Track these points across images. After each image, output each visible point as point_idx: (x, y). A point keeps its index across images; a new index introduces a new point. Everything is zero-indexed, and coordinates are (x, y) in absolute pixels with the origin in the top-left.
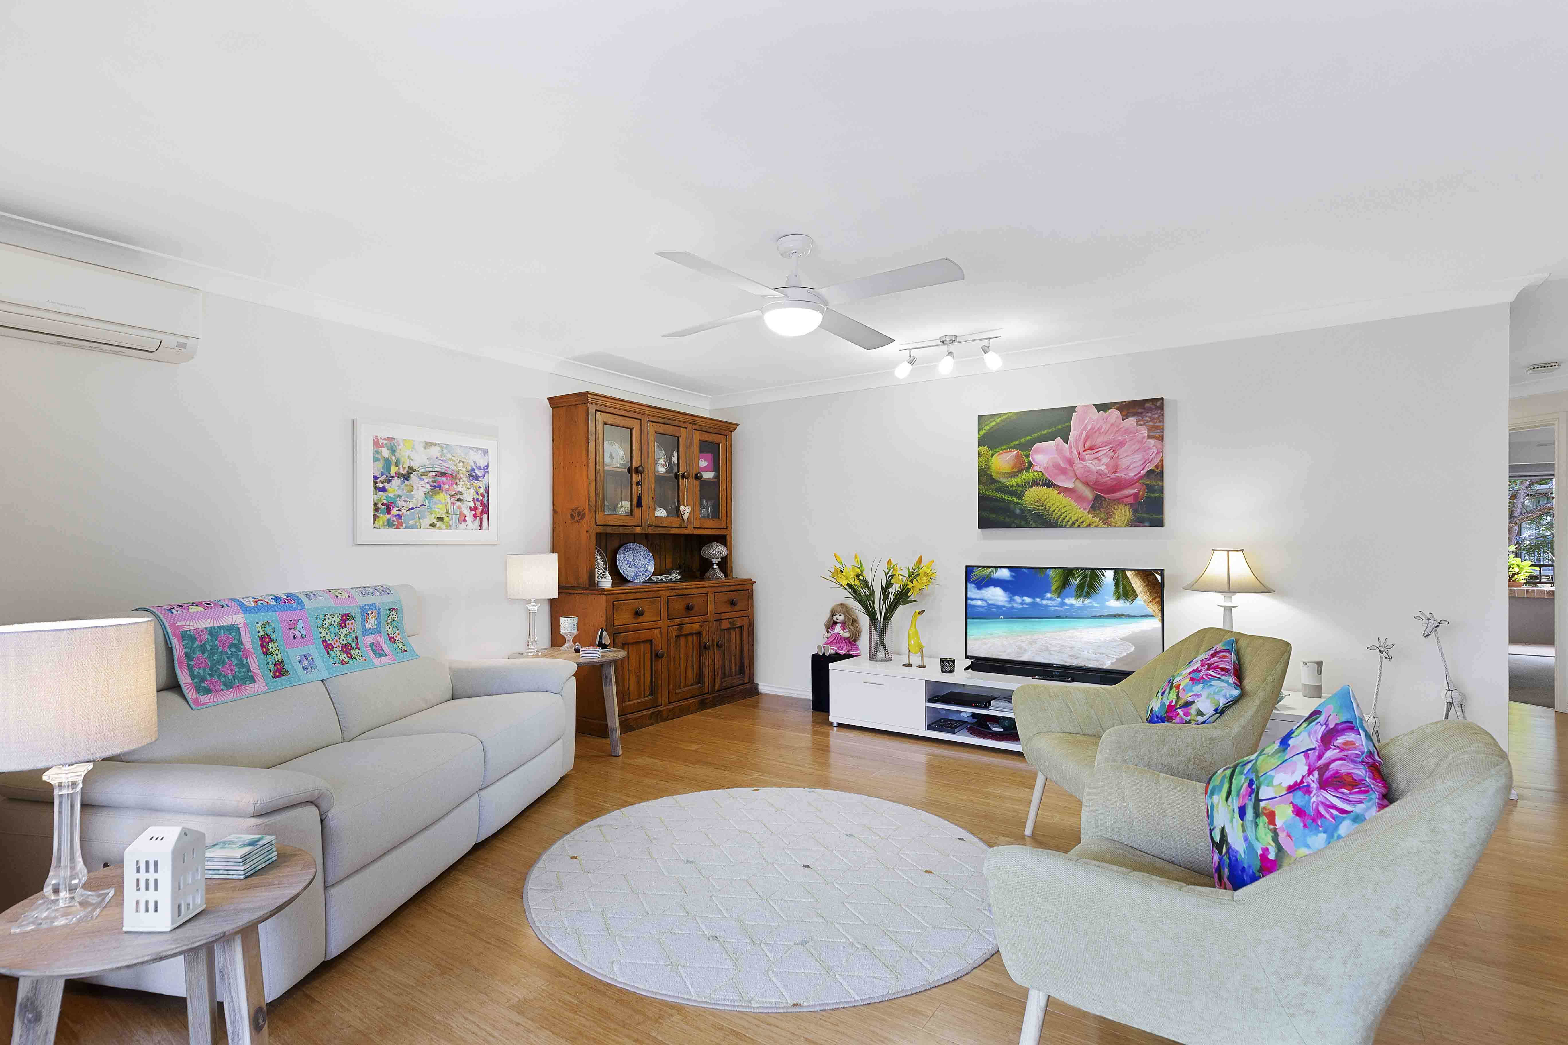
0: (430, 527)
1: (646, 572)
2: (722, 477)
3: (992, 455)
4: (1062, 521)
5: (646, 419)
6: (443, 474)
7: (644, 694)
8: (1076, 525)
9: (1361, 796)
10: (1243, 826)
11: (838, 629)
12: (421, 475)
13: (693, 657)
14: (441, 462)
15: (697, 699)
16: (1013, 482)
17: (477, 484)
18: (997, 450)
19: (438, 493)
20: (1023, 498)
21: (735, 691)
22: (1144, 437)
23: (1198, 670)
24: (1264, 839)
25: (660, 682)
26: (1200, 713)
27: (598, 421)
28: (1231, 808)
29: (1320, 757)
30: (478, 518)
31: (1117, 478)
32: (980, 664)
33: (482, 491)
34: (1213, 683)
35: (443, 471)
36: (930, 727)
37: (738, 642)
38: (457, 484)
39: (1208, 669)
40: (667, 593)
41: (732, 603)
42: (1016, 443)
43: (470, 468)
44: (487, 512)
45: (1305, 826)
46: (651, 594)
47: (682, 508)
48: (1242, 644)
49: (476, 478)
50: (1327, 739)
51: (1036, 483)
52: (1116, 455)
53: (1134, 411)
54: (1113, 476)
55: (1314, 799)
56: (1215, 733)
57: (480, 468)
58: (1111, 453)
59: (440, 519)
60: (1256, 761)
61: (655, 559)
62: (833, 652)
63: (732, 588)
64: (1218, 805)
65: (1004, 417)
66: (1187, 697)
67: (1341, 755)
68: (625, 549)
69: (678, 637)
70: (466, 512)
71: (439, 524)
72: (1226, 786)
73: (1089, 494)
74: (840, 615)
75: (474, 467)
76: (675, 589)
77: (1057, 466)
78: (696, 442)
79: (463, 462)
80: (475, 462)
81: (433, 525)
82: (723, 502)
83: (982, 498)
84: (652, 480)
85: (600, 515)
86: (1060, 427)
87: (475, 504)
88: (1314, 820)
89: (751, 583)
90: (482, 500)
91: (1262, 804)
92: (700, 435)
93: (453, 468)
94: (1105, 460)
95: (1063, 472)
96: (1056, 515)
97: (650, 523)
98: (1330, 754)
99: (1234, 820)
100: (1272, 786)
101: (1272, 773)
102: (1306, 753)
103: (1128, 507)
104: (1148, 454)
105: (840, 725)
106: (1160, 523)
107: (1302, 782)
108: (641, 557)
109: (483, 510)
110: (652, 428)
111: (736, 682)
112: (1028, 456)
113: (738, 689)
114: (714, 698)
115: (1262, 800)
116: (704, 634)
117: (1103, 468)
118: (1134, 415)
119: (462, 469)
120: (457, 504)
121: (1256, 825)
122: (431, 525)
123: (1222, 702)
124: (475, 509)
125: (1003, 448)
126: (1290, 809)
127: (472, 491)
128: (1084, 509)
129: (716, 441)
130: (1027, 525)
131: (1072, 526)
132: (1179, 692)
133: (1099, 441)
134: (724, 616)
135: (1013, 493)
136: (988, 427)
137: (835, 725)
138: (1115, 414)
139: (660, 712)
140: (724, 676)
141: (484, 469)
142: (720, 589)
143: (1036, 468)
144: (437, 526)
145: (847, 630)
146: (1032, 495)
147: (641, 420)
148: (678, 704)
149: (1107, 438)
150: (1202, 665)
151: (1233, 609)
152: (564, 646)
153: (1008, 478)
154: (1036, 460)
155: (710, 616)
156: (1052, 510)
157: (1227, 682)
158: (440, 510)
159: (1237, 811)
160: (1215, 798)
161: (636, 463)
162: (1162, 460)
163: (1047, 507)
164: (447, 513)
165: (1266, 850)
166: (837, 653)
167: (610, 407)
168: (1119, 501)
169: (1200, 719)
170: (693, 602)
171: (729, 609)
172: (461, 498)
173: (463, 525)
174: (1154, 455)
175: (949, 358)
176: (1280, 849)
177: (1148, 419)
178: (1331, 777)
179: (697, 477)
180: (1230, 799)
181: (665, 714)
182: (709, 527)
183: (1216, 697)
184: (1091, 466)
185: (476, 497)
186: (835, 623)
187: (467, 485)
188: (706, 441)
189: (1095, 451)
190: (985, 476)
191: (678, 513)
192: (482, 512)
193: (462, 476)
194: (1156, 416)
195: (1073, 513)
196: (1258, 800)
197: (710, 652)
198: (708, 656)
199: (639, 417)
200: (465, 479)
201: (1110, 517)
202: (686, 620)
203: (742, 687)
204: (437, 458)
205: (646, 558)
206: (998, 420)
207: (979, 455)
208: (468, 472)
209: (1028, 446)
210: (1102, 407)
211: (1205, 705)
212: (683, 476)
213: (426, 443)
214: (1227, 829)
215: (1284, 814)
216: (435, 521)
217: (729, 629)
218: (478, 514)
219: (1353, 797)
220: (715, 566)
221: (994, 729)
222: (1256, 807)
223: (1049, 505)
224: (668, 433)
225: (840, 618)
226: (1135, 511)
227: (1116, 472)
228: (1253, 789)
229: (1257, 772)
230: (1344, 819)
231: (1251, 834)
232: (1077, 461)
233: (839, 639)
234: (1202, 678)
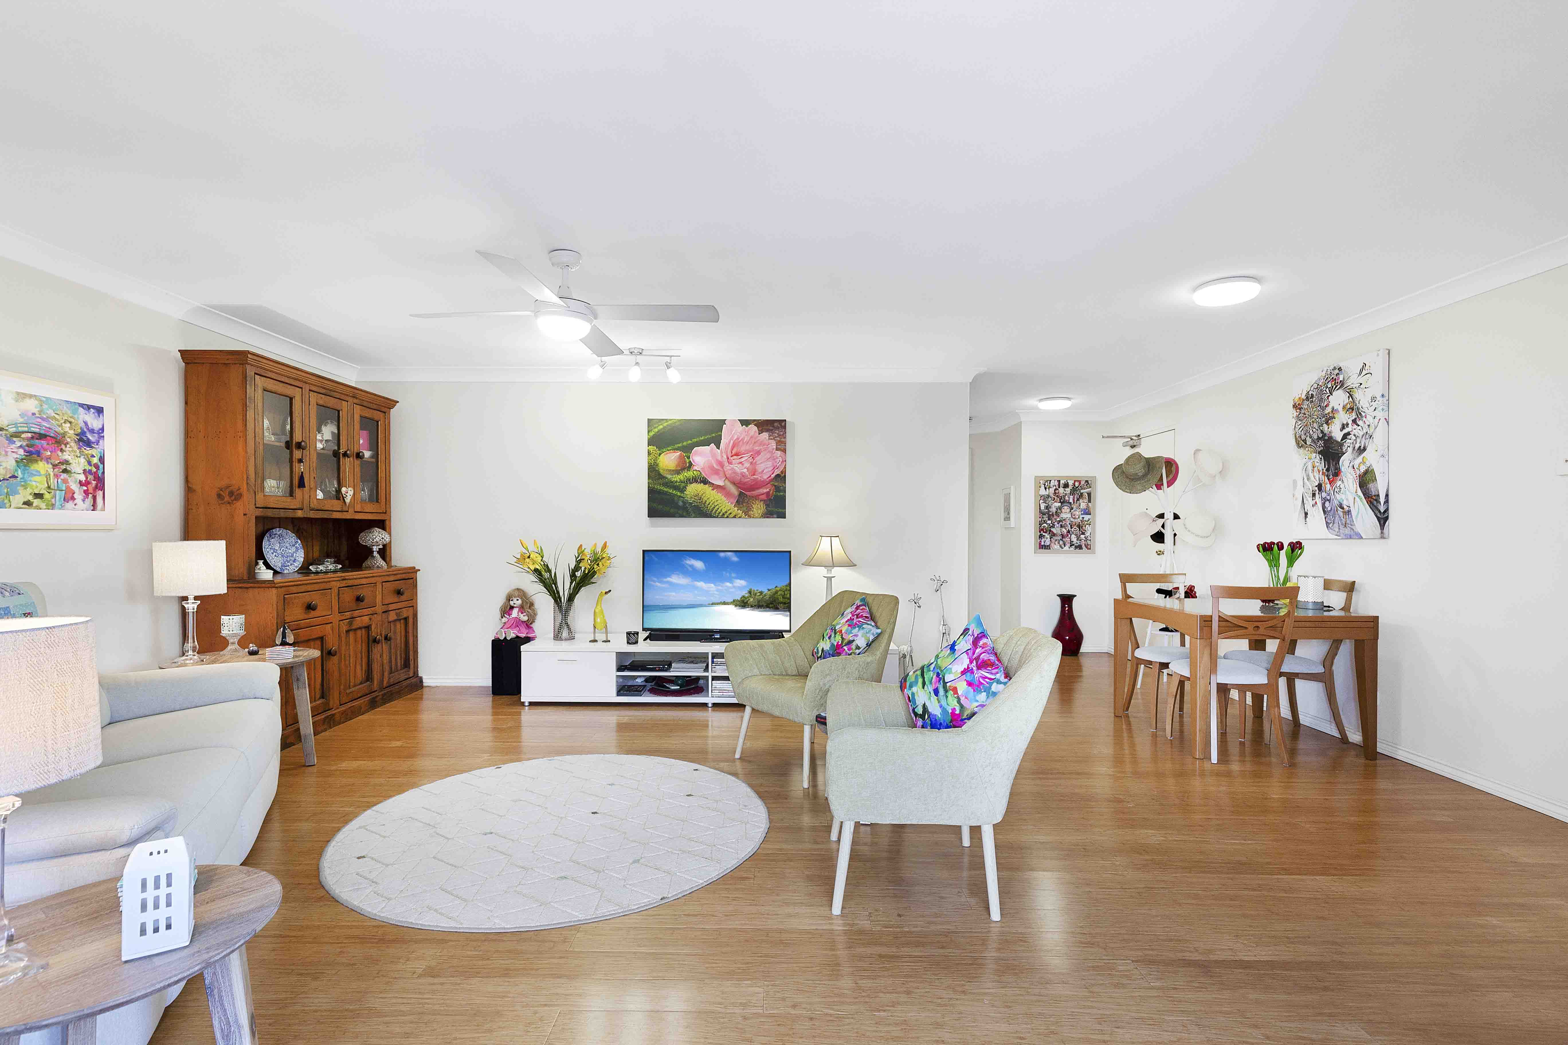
0: (23, 506)
1: (294, 562)
2: (381, 457)
3: (660, 454)
4: (715, 512)
5: (307, 387)
6: (41, 436)
7: (315, 698)
8: (726, 516)
9: (996, 670)
10: (938, 699)
11: (515, 613)
12: (11, 436)
13: (361, 654)
14: (39, 420)
15: (367, 699)
16: (677, 478)
17: (89, 451)
18: (664, 450)
19: (36, 461)
20: (685, 492)
21: (402, 687)
22: (773, 449)
23: (851, 619)
24: (952, 703)
25: (331, 683)
26: (858, 648)
27: (257, 385)
28: (928, 691)
29: (974, 653)
30: (90, 496)
31: (755, 480)
32: (656, 635)
33: (95, 460)
34: (864, 626)
35: (42, 432)
36: (619, 694)
37: (403, 633)
38: (62, 450)
39: (857, 618)
40: (339, 584)
41: (399, 593)
42: (680, 445)
43: (79, 431)
44: (102, 488)
45: (974, 691)
46: (322, 586)
47: (344, 490)
48: (870, 600)
49: (88, 444)
50: (975, 642)
51: (695, 480)
52: (755, 461)
53: (767, 428)
54: (752, 478)
55: (976, 676)
56: (869, 659)
57: (92, 431)
58: (751, 460)
59: (39, 496)
60: (937, 662)
61: (304, 547)
62: (514, 636)
63: (399, 577)
64: (917, 692)
65: (670, 422)
66: (850, 637)
67: (983, 650)
68: (271, 536)
69: (348, 631)
70: (74, 487)
71: (36, 502)
72: (920, 680)
73: (734, 491)
74: (518, 600)
75: (85, 430)
76: (345, 579)
77: (711, 468)
78: (357, 418)
79: (70, 423)
80: (86, 423)
81: (28, 504)
82: (382, 485)
83: (651, 492)
84: (314, 457)
85: (260, 496)
86: (714, 435)
87: (87, 478)
88: (978, 686)
89: (414, 571)
90: (96, 473)
91: (948, 685)
92: (361, 410)
93: (56, 430)
94: (747, 465)
95: (716, 472)
96: (710, 507)
97: (312, 506)
98: (978, 650)
99: (931, 698)
100: (952, 673)
101: (950, 666)
102: (966, 652)
103: (762, 503)
104: (776, 462)
105: (532, 704)
106: (782, 516)
107: (968, 667)
108: (288, 545)
109: (97, 485)
110: (314, 398)
111: (403, 677)
112: (689, 458)
113: (405, 683)
114: (383, 695)
115: (947, 682)
116: (373, 627)
117: (745, 470)
118: (767, 431)
119: (70, 432)
120: (62, 477)
121: (947, 697)
122: (25, 503)
123: (871, 638)
124: (87, 483)
125: (669, 449)
126: (965, 683)
127: (82, 460)
128: (732, 503)
129: (376, 418)
130: (688, 515)
131: (723, 516)
132: (842, 635)
133: (743, 449)
134: (392, 607)
135: (676, 488)
136: (656, 430)
137: (527, 704)
138: (753, 428)
139: (333, 715)
140: (391, 672)
141: (99, 433)
142: (387, 579)
143: (695, 468)
144: (34, 505)
145: (525, 614)
146: (693, 489)
147: (302, 388)
148: (349, 705)
149: (748, 447)
150: (853, 616)
151: (833, 579)
152: (226, 650)
153: (672, 475)
154: (696, 461)
155: (379, 608)
156: (707, 503)
157: (871, 625)
158: (38, 484)
159: (932, 693)
160: (914, 689)
161: (298, 438)
162: (785, 468)
163: (704, 501)
164: (49, 487)
165: (954, 709)
166: (517, 637)
167: (271, 371)
168: (756, 497)
169: (858, 651)
170: (362, 592)
171: (396, 600)
172: (68, 468)
173: (70, 504)
174: (780, 463)
175: (636, 367)
176: (962, 706)
177: (776, 435)
178: (981, 663)
179: (359, 456)
180: (926, 687)
181: (337, 717)
182: (369, 512)
183: (868, 635)
184: (736, 468)
185: (88, 468)
186: (512, 608)
187: (75, 452)
188: (366, 417)
189: (740, 457)
190: (653, 472)
191: (338, 495)
192: (96, 488)
193: (69, 440)
194: (782, 433)
195: (724, 506)
196: (945, 683)
197: (380, 645)
198: (376, 650)
199: (301, 386)
200: (73, 444)
201: (750, 510)
202: (356, 613)
203: (408, 682)
204: (34, 414)
205: (294, 545)
206: (665, 424)
207: (649, 453)
208: (77, 435)
209: (688, 449)
210: (745, 423)
211: (861, 642)
212: (345, 455)
213: (18, 393)
214: (927, 704)
215: (962, 687)
216: (31, 498)
217: (395, 621)
218: (91, 490)
219: (994, 671)
220: (375, 554)
221: (672, 688)
222: (945, 687)
223: (705, 499)
224: (328, 405)
225: (517, 602)
226: (767, 506)
227: (754, 475)
228: (940, 677)
229: (940, 668)
230: (993, 682)
231: (944, 703)
232: (726, 464)
233: (518, 623)
234: (856, 624)
